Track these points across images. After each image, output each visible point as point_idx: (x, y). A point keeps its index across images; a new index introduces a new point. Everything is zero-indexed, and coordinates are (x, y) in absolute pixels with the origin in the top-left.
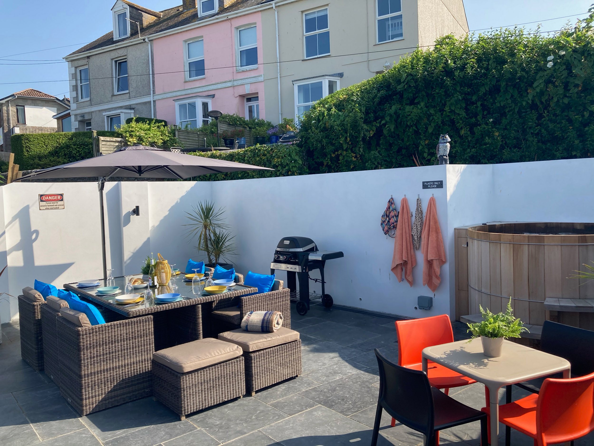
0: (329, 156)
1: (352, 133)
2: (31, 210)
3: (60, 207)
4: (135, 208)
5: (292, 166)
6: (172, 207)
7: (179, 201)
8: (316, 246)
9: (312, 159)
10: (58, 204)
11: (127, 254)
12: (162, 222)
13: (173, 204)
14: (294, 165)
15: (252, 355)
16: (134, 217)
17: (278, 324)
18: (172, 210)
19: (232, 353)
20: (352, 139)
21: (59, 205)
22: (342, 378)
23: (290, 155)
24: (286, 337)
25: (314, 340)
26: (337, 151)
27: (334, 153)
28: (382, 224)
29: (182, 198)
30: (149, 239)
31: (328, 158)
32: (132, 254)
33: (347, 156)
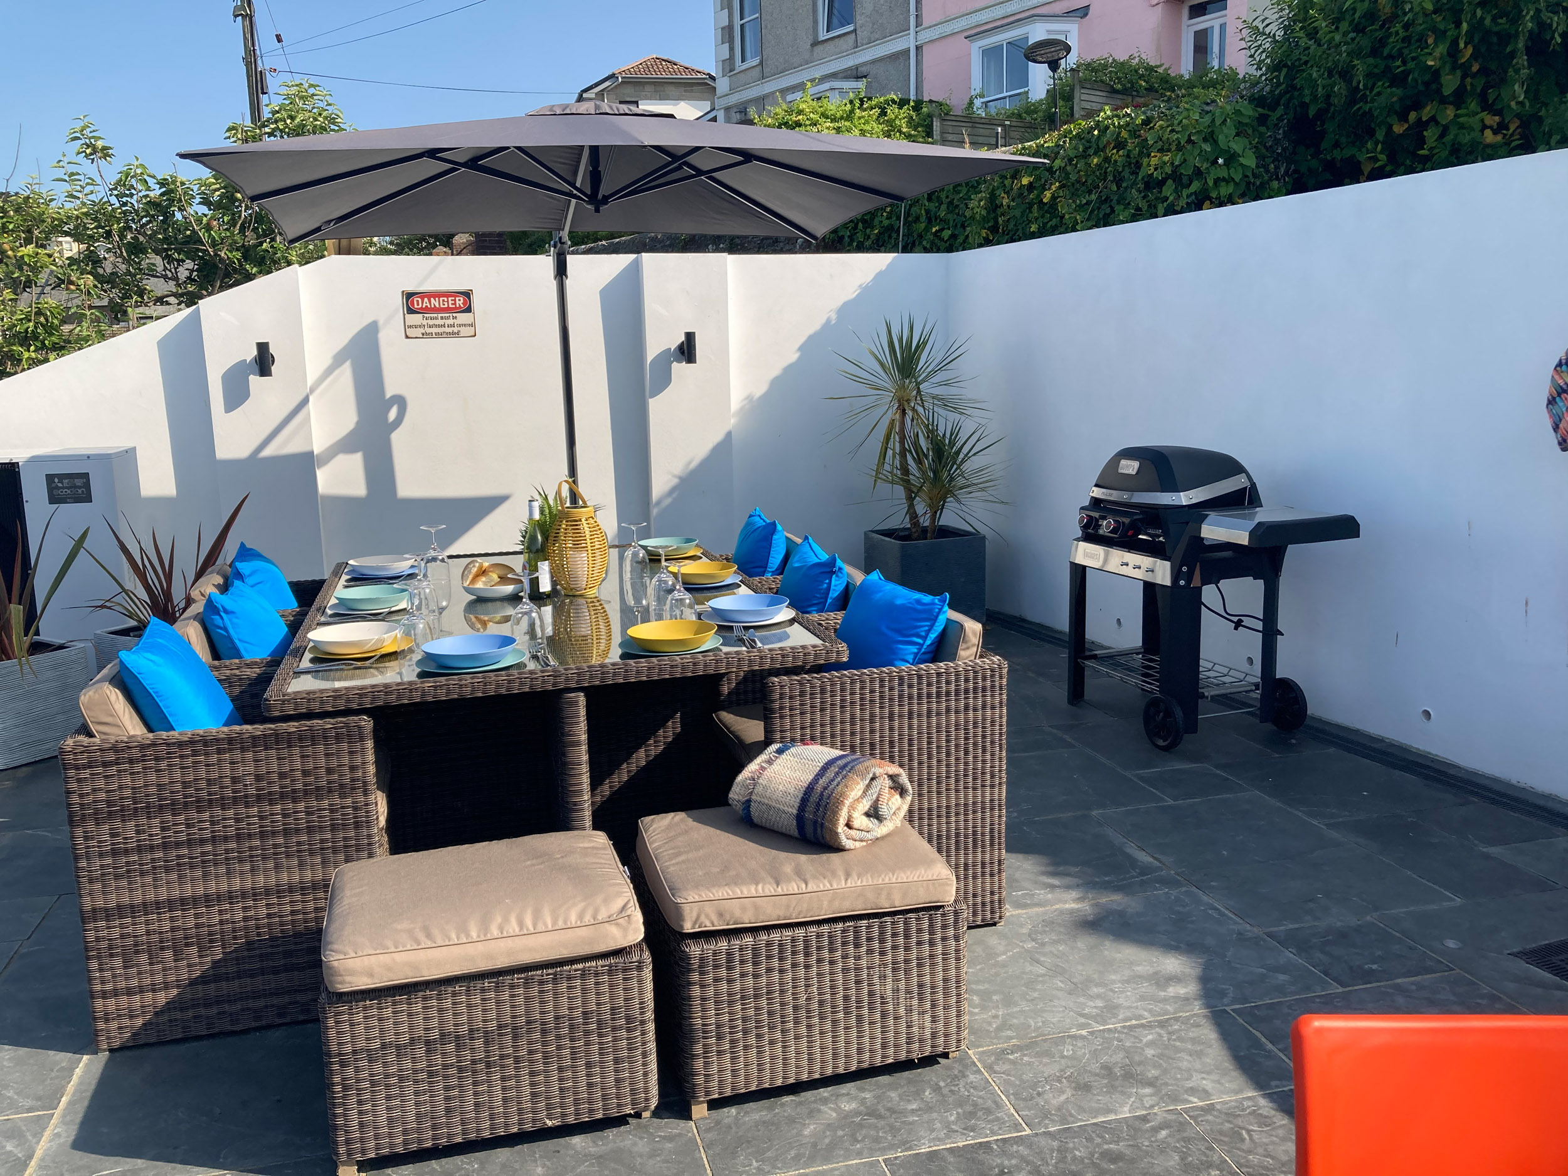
0: (1380, 135)
1: (1482, 19)
2: (382, 336)
3: (465, 331)
4: (683, 338)
5: (1217, 181)
6: (811, 338)
7: (834, 316)
8: (1253, 485)
9: (1312, 150)
10: (457, 322)
11: (661, 482)
12: (776, 383)
13: (815, 326)
14: (1223, 173)
15: (694, 950)
16: (679, 369)
17: (874, 813)
18: (809, 347)
19: (583, 932)
20: (1483, 49)
21: (460, 325)
22: (1144, 1119)
23: (1210, 137)
24: (878, 890)
25: (1145, 870)
26: (1417, 106)
27: (1403, 118)
28: (1551, 402)
29: (845, 310)
30: (729, 435)
31: (1377, 143)
32: (676, 481)
33: (1462, 127)
